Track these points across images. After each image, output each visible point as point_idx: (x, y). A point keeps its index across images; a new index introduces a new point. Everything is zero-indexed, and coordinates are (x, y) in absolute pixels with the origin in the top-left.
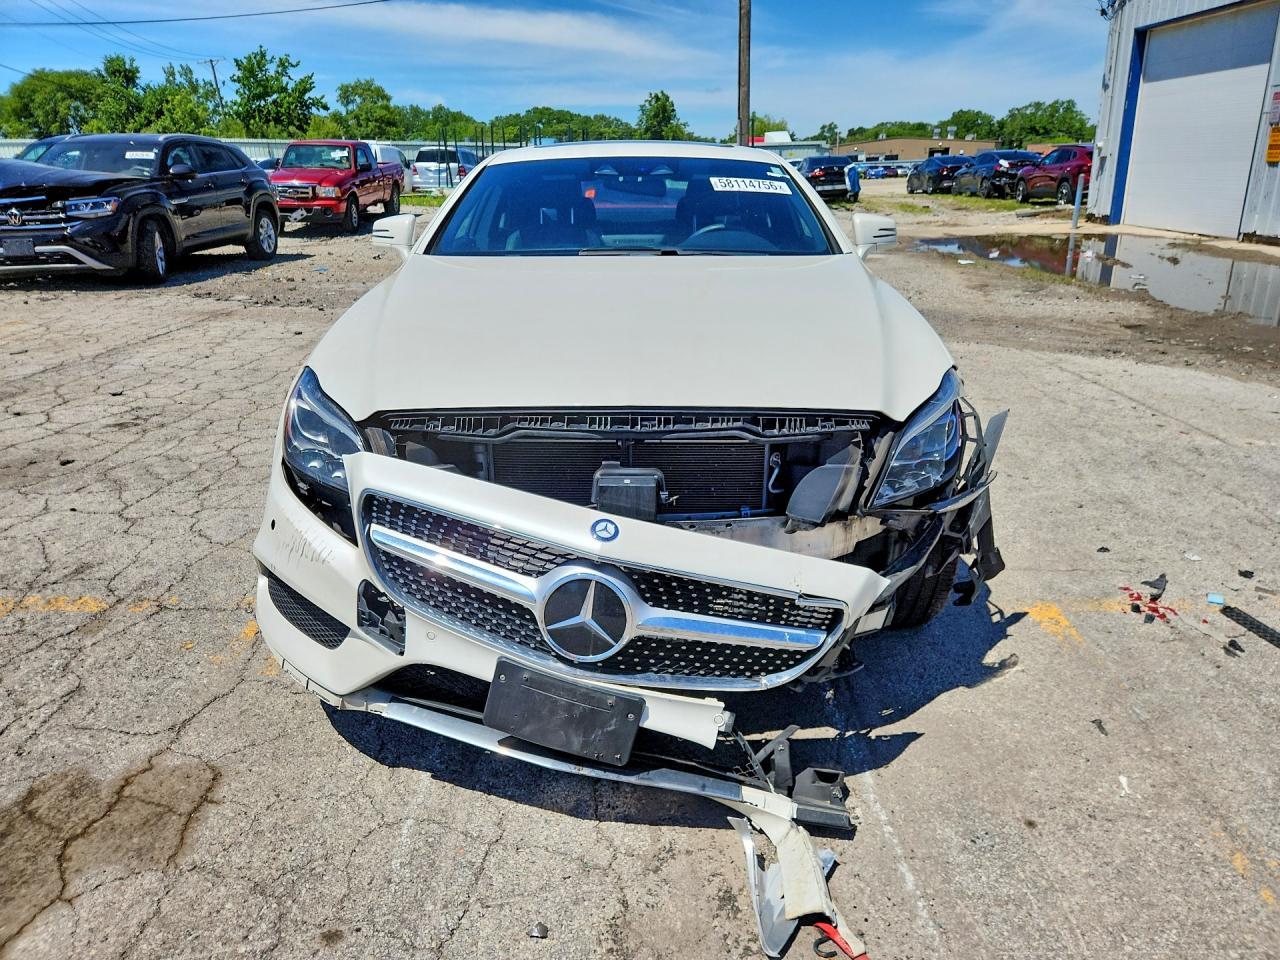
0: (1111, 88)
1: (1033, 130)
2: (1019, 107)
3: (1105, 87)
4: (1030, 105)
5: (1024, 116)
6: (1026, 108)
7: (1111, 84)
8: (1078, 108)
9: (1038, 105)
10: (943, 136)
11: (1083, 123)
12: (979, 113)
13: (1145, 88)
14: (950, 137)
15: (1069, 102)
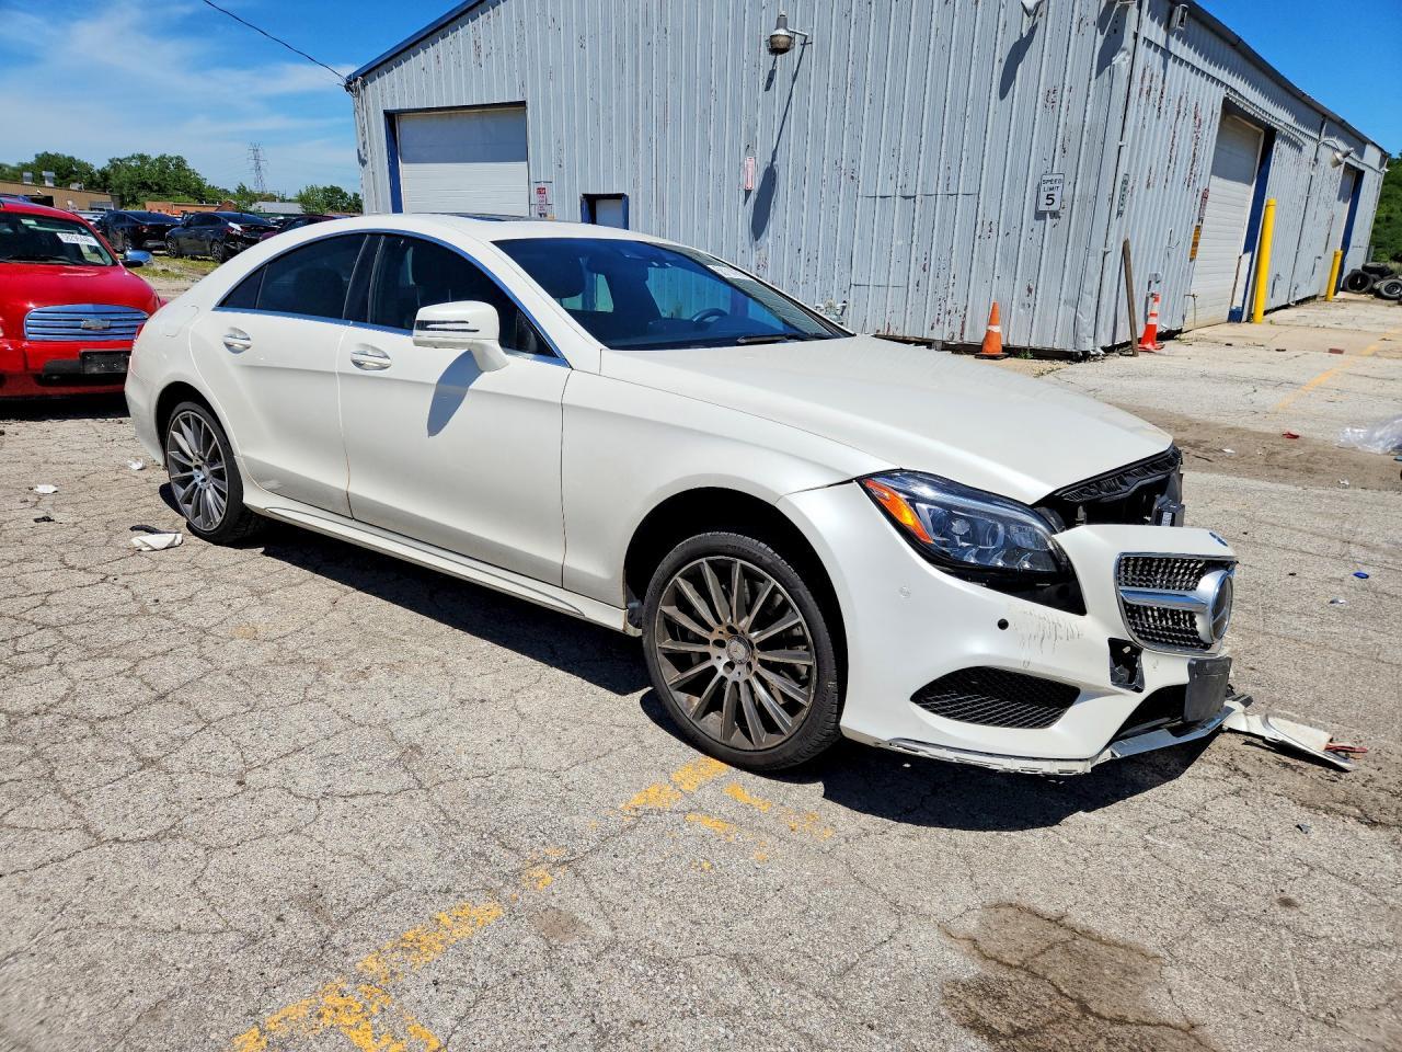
0: (369, 163)
1: (144, 186)
2: (121, 157)
3: (363, 162)
4: (133, 157)
5: (129, 168)
6: (130, 159)
7: (368, 159)
8: (190, 165)
9: (142, 158)
10: (39, 180)
11: (199, 183)
12: (71, 159)
13: (403, 168)
14: (47, 183)
15: (177, 158)
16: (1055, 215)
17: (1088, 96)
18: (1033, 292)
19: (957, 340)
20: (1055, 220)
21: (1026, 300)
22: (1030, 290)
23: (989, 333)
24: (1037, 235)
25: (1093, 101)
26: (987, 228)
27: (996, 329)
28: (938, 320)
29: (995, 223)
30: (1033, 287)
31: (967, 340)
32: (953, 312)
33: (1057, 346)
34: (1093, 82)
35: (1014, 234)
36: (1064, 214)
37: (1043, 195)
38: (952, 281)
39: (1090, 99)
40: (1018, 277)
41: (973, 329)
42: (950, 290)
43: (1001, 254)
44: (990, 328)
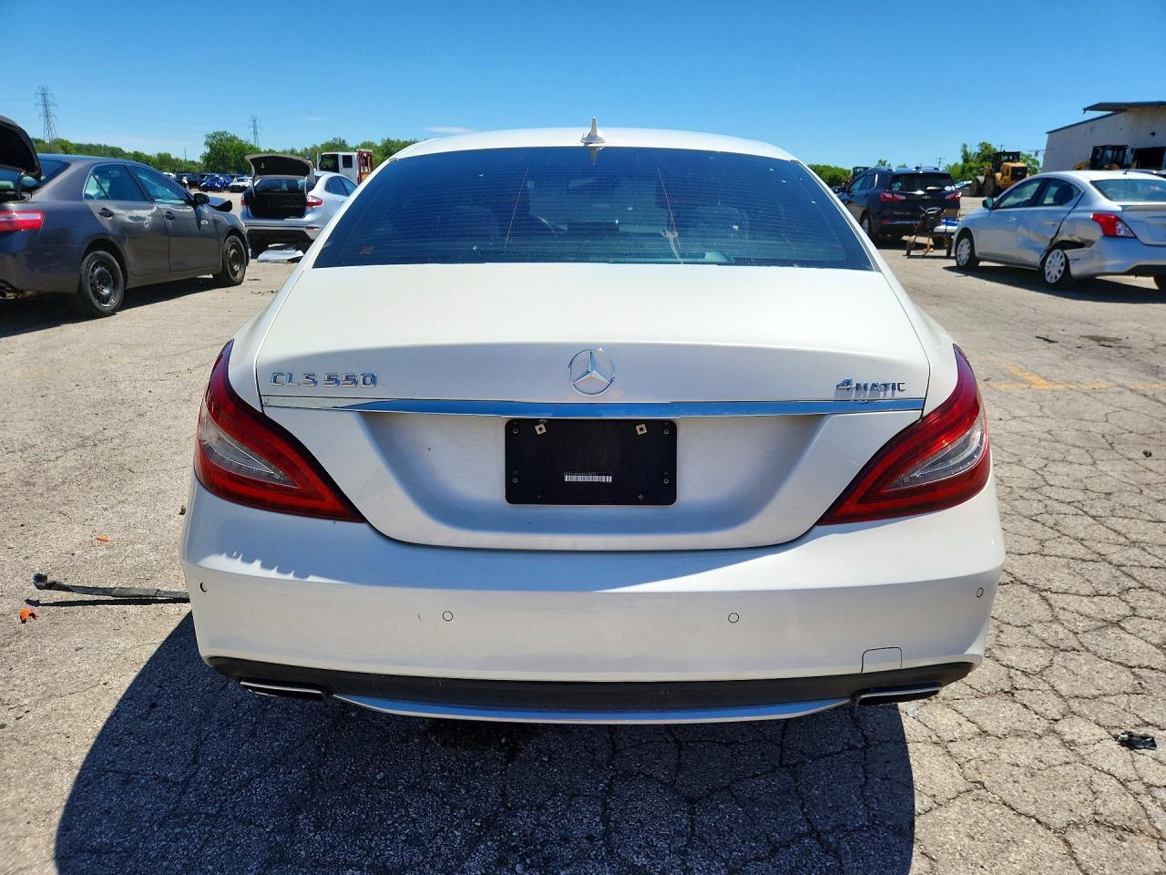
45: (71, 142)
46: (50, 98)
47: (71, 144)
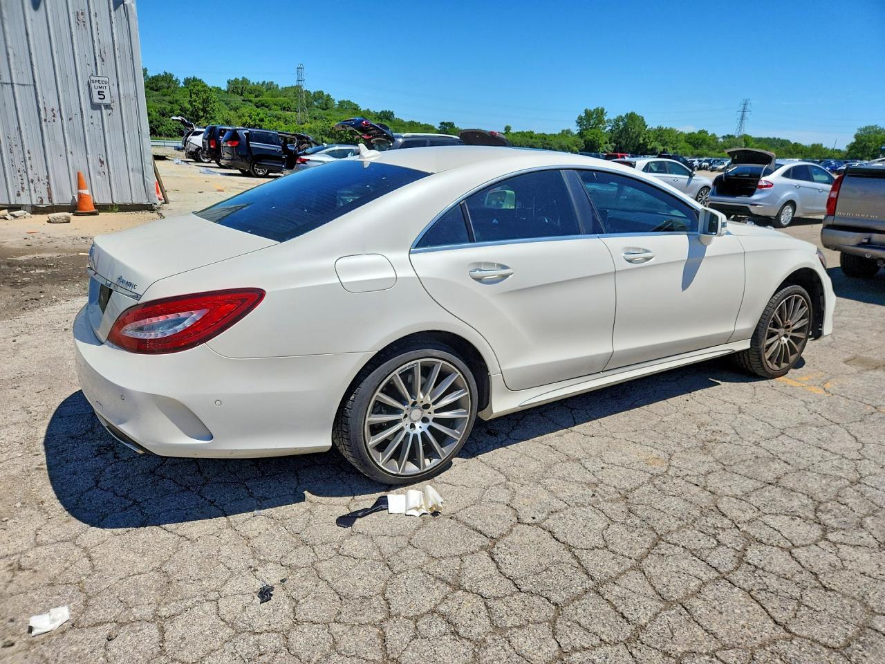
16: (107, 107)
17: (111, 23)
18: (105, 163)
19: (46, 203)
20: (109, 111)
21: (101, 169)
22: (102, 162)
23: (80, 195)
24: (97, 120)
25: (116, 26)
26: (50, 114)
27: (86, 192)
28: (23, 188)
29: (56, 108)
30: (104, 159)
31: (55, 202)
32: (36, 181)
33: (135, 201)
34: (113, 13)
35: (77, 119)
36: (116, 106)
37: (95, 92)
38: (27, 156)
39: (114, 25)
40: (89, 151)
41: (60, 193)
42: (28, 163)
43: (69, 133)
44: (81, 191)
45: (753, 136)
46: (748, 107)
47: (752, 138)
